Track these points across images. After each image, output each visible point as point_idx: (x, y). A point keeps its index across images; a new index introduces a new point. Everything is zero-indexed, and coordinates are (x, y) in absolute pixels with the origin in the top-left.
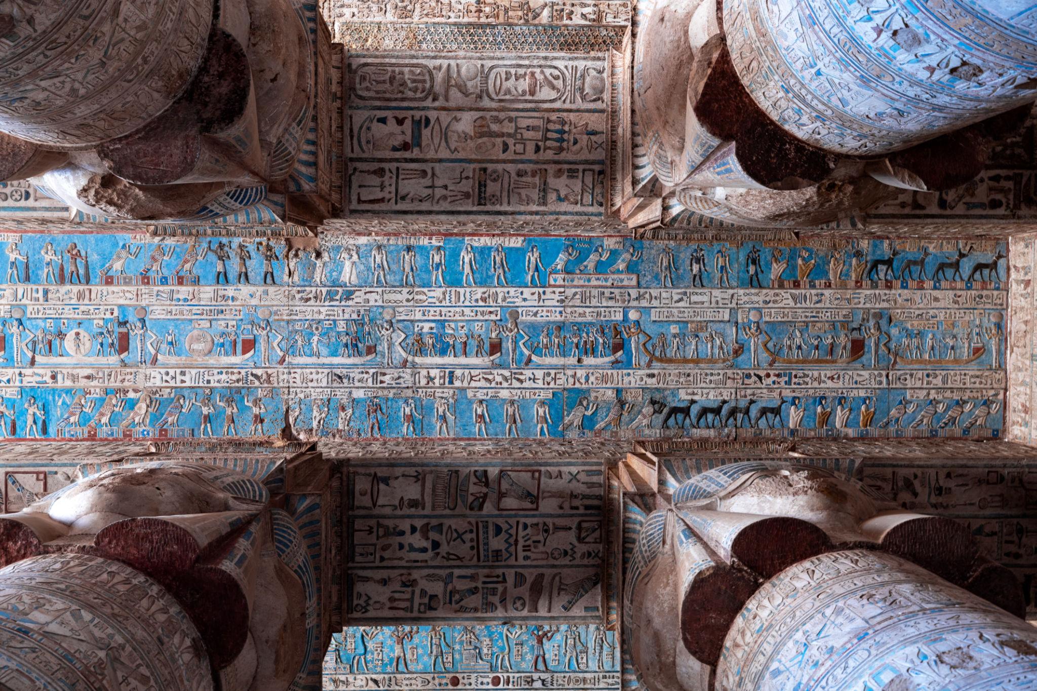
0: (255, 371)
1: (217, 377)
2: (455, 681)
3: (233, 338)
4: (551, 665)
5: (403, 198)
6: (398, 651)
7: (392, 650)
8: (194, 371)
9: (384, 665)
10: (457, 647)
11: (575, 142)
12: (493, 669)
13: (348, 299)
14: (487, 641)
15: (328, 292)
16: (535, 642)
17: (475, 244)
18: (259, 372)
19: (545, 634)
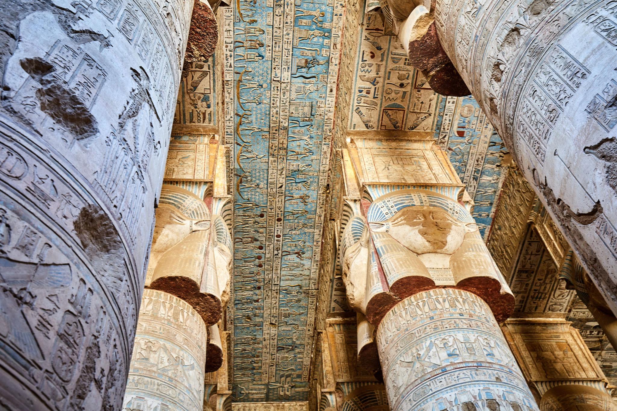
0: (447, 137)
1: (448, 119)
2: (279, 220)
3: (467, 127)
4: (285, 258)
5: (530, 244)
6: (296, 196)
7: (297, 194)
8: (453, 108)
9: (289, 191)
10: (296, 221)
11: (534, 303)
12: (284, 235)
13: (474, 178)
14: (298, 232)
15: (479, 170)
16: (296, 251)
17: (486, 230)
18: (446, 138)
19: (300, 255)
